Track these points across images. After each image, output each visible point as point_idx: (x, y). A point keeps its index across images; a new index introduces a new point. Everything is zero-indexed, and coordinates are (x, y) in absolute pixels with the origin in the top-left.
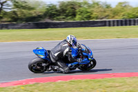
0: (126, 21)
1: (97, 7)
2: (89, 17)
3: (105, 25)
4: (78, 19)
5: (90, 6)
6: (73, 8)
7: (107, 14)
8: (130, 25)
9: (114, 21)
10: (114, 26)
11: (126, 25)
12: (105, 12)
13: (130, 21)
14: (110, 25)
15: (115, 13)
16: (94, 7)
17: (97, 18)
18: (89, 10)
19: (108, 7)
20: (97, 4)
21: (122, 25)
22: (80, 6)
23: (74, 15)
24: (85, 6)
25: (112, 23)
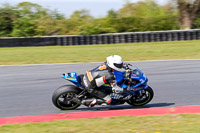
0: (85, 38)
2: (32, 32)
3: (55, 44)
4: (15, 34)
5: (32, 17)
6: (7, 19)
7: (57, 27)
8: (91, 43)
9: (68, 38)
10: (68, 44)
11: (85, 43)
12: (55, 24)
13: (91, 38)
14: (62, 44)
15: (70, 26)
16: (38, 17)
17: (44, 33)
18: (31, 22)
19: (59, 17)
20: (44, 13)
21: (79, 44)
22: (18, 16)
23: (9, 29)
24: (27, 16)
25: (65, 41)
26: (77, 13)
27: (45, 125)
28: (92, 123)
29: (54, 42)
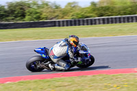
0: (75, 21)
1: (46, 7)
2: (39, 18)
3: (55, 26)
4: (27, 19)
5: (39, 7)
6: (21, 9)
7: (56, 14)
8: (79, 25)
9: (63, 21)
10: (63, 26)
11: (75, 25)
12: (54, 12)
13: (79, 21)
14: (59, 26)
15: (65, 13)
16: (43, 7)
17: (47, 18)
18: (38, 11)
19: (57, 7)
20: (47, 5)
21: (71, 25)
22: (29, 7)
23: (23, 16)
24: (35, 7)
25: (61, 24)
26: (69, 4)
27: (48, 81)
28: (80, 79)
29: (54, 24)
